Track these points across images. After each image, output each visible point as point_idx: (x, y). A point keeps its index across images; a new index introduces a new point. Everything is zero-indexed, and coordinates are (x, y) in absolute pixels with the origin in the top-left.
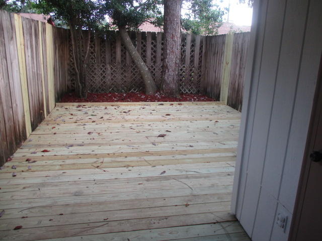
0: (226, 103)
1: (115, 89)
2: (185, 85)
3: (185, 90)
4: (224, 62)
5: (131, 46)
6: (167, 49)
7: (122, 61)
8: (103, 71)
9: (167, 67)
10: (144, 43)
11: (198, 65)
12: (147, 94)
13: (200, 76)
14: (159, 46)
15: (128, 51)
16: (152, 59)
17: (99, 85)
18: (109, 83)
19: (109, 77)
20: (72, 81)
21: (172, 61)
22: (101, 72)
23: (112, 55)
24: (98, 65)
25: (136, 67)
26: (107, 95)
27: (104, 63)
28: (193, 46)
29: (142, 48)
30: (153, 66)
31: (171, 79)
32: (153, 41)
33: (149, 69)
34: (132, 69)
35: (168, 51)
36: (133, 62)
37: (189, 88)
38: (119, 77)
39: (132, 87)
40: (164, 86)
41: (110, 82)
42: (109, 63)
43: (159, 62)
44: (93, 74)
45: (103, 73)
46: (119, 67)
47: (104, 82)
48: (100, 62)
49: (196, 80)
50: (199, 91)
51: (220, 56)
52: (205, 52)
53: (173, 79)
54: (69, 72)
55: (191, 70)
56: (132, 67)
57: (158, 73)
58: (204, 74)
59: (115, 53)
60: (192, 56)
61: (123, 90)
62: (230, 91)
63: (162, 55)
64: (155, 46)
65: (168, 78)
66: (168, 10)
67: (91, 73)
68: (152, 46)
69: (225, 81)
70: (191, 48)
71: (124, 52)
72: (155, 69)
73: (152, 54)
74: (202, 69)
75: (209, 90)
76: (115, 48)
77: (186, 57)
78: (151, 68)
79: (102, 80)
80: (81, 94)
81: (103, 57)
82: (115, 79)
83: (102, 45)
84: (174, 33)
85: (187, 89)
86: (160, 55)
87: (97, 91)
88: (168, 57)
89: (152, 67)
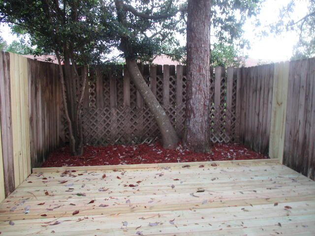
0: (281, 161)
1: (122, 140)
2: (215, 132)
3: (215, 139)
4: (274, 102)
5: (143, 84)
6: (191, 86)
7: (131, 103)
8: (107, 117)
9: (192, 111)
10: (160, 80)
11: (231, 106)
12: (165, 148)
13: (234, 119)
14: (180, 82)
15: (139, 90)
16: (170, 100)
17: (101, 136)
18: (114, 132)
19: (115, 125)
20: (66, 131)
21: (199, 102)
22: (104, 118)
23: (118, 96)
24: (100, 110)
25: (149, 110)
26: (111, 149)
27: (107, 106)
28: (223, 81)
29: (157, 86)
30: (172, 108)
31: (198, 127)
32: (172, 77)
33: (167, 113)
34: (144, 114)
35: (194, 89)
36: (146, 105)
37: (221, 135)
38: (127, 124)
39: (144, 137)
40: (189, 137)
41: (116, 132)
42: (115, 106)
43: (180, 104)
44: (93, 122)
45: (106, 119)
46: (127, 110)
47: (108, 131)
48: (103, 105)
49: (229, 124)
50: (233, 140)
51: (266, 93)
52: (240, 89)
53: (202, 127)
54: (63, 120)
55: (222, 112)
56: (144, 110)
57: (179, 117)
58: (240, 117)
59: (122, 93)
60: (223, 94)
61: (133, 142)
62: (287, 144)
63: (184, 93)
64: (174, 83)
65: (194, 126)
66: (193, 34)
67: (91, 120)
68: (170, 83)
69: (277, 128)
70: (221, 84)
71: (133, 91)
72: (174, 113)
73: (170, 93)
74: (238, 110)
75: (248, 138)
76: (122, 86)
77: (216, 95)
78: (169, 111)
79: (105, 128)
80: (74, 151)
81: (107, 99)
82: (122, 128)
83: (105, 84)
84: (201, 64)
85: (218, 136)
86: (181, 94)
87: (98, 143)
88: (193, 97)
89: (171, 110)
